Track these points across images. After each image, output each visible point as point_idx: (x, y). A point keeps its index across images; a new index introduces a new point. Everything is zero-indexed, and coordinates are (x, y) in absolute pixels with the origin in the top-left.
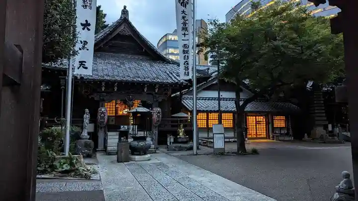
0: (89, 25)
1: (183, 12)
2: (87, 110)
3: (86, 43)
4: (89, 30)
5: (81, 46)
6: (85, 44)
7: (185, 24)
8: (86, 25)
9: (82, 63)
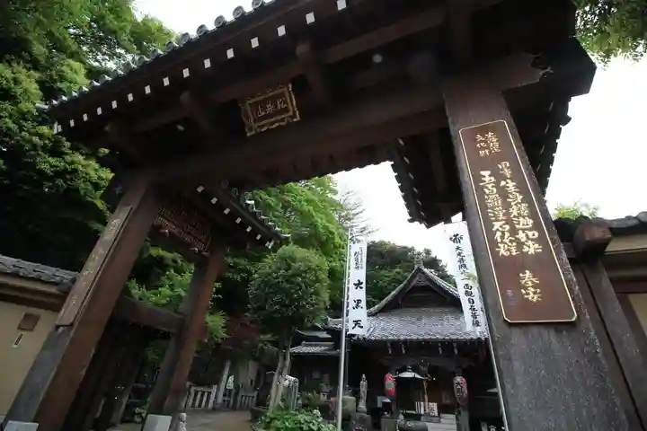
0: (362, 283)
1: (458, 248)
2: (364, 376)
3: (359, 301)
4: (361, 288)
5: (354, 305)
6: (358, 303)
7: (462, 260)
8: (358, 285)
9: (357, 323)
